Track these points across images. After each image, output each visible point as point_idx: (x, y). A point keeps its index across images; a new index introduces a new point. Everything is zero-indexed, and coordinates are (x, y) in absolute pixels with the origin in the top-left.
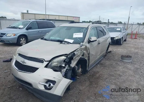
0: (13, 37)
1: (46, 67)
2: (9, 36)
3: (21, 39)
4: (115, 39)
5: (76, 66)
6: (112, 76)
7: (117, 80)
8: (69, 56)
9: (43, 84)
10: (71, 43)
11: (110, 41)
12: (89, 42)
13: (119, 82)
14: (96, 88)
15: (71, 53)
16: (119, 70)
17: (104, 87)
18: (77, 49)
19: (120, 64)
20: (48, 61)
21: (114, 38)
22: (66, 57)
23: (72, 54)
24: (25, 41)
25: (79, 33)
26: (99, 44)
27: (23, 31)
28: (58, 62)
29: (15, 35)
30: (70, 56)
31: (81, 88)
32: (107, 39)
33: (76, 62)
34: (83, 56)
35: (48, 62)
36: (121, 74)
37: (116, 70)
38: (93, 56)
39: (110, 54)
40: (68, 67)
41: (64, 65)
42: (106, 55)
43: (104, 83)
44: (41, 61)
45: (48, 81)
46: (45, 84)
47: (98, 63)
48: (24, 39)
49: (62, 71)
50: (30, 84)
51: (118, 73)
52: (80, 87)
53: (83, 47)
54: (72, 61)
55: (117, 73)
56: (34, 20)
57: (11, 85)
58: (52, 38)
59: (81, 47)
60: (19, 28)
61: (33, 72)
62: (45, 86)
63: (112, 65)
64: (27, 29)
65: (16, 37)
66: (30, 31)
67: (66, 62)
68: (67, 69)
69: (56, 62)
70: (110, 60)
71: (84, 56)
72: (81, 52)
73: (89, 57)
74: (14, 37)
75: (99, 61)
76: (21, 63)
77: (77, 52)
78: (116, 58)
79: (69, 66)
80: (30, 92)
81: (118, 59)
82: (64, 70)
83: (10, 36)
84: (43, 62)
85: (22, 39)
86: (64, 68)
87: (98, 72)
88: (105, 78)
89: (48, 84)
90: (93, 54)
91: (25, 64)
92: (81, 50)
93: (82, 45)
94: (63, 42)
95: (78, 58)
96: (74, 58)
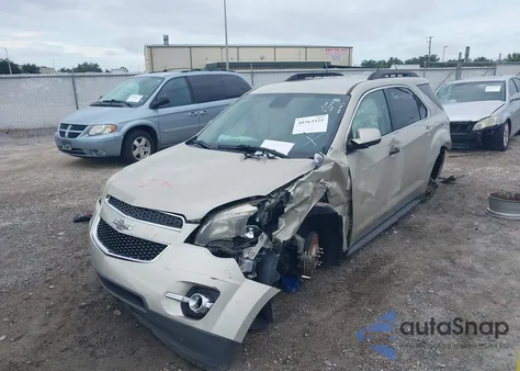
0: (107, 135)
1: (191, 240)
2: (97, 134)
3: (136, 143)
4: (476, 128)
5: (299, 238)
6: (441, 275)
7: (455, 289)
8: (268, 204)
9: (180, 298)
10: (282, 156)
11: (448, 138)
12: (352, 147)
13: (462, 295)
14: (371, 315)
15: (278, 190)
16: (470, 253)
17: (402, 313)
18: (301, 177)
19: (483, 227)
20: (195, 222)
21: (472, 124)
22: (258, 206)
23: (282, 194)
24: (148, 149)
25: (314, 118)
26: (395, 151)
27: (142, 115)
28: (229, 223)
29: (115, 128)
30: (273, 201)
31: (317, 316)
32: (433, 132)
33: (295, 225)
34: (325, 199)
35: (197, 226)
36: (478, 266)
37: (460, 252)
38: (368, 200)
39: (448, 187)
40: (266, 243)
41: (250, 235)
42: (428, 194)
43: (403, 297)
44: (174, 221)
45: (195, 289)
46: (186, 299)
47: (396, 224)
48: (144, 140)
49: (246, 256)
50: (139, 299)
51: (467, 261)
52: (313, 312)
53: (324, 168)
54: (282, 221)
55: (464, 261)
56: (178, 74)
57: (90, 301)
58: (224, 138)
59: (317, 168)
60: (129, 105)
61: (148, 259)
62: (185, 306)
63: (447, 230)
64: (154, 106)
65: (119, 134)
66: (162, 111)
67: (258, 224)
68: (262, 250)
69: (223, 225)
70: (445, 212)
71: (330, 200)
72: (314, 188)
73: (351, 202)
74: (112, 135)
75: (399, 215)
76: (115, 227)
77: (298, 189)
78: (472, 204)
79: (270, 237)
80: (141, 325)
81: (479, 206)
82: (251, 253)
83: (100, 134)
84: (181, 226)
85: (139, 141)
86: (253, 243)
87: (389, 258)
88: (411, 279)
89: (194, 298)
90: (370, 191)
91: (124, 232)
92: (317, 178)
93: (321, 162)
94: (257, 153)
95: (304, 210)
96: (286, 210)
